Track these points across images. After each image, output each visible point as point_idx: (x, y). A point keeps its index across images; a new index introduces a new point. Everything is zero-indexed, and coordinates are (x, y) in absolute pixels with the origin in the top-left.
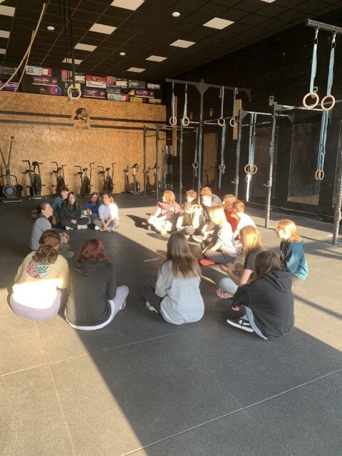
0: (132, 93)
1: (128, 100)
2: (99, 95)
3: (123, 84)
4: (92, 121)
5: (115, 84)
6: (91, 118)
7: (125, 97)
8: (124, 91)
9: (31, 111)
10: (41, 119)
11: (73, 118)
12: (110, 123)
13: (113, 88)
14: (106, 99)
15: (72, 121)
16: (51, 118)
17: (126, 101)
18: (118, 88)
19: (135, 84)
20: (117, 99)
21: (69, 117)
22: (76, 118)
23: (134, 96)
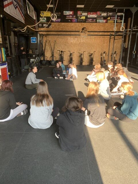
0: (109, 18)
1: (107, 22)
2: (93, 21)
3: (104, 14)
4: (88, 33)
5: (101, 15)
6: (88, 32)
7: (105, 21)
8: (105, 18)
9: (64, 30)
10: (68, 33)
11: (80, 32)
12: (96, 33)
13: (100, 17)
14: (96, 22)
15: (80, 33)
16: (71, 33)
17: (105, 23)
18: (102, 17)
19: (111, 14)
20: (101, 22)
21: (79, 31)
22: (82, 32)
23: (109, 20)
